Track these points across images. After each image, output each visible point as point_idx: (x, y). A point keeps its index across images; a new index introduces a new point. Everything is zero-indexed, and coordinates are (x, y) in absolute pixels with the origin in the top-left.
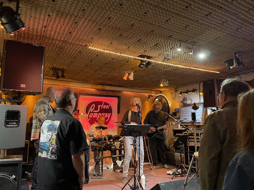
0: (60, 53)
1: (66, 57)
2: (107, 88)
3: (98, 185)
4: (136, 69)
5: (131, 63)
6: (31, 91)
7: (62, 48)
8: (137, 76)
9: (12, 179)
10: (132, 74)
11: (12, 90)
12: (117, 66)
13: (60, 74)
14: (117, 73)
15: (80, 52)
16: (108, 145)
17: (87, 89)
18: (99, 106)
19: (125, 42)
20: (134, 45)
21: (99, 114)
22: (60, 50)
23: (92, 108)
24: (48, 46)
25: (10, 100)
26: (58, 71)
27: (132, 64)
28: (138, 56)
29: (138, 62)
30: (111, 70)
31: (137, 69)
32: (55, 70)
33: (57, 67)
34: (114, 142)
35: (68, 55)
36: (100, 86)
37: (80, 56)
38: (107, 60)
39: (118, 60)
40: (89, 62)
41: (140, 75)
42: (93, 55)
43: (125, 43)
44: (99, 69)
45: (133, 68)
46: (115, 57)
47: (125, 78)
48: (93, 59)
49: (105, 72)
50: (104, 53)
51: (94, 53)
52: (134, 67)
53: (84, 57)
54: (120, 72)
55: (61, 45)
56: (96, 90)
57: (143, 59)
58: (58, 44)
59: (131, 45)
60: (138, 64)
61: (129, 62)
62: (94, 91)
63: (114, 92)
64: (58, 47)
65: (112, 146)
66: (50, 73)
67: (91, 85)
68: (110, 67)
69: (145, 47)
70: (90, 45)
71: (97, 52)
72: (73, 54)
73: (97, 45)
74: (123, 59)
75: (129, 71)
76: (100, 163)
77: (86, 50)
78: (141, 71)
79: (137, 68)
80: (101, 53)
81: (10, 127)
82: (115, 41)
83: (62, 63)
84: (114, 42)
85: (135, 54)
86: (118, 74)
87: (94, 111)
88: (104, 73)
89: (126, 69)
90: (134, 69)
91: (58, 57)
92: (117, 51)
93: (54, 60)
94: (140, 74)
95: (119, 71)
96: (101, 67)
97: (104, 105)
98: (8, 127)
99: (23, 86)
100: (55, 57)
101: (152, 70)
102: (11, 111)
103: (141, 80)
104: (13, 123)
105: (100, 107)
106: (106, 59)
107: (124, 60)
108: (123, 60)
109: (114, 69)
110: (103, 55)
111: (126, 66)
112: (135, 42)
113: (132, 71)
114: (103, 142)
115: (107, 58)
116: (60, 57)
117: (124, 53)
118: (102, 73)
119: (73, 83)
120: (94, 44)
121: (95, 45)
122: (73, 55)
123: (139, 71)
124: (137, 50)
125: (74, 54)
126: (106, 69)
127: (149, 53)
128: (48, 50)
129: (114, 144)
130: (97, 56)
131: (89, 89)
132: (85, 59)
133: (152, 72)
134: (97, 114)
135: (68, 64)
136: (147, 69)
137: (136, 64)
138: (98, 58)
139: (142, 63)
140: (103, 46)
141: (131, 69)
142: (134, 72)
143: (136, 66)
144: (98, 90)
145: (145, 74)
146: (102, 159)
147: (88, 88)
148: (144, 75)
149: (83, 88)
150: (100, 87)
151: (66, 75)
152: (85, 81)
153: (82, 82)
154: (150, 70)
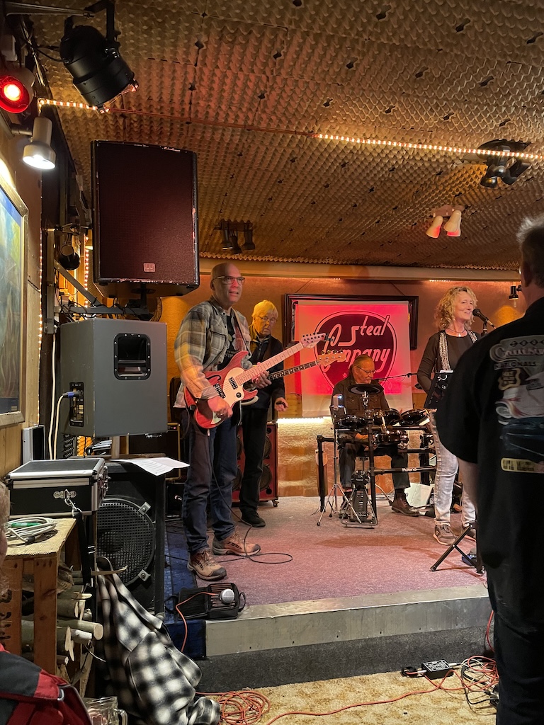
0: (237, 171)
1: (256, 182)
2: (376, 273)
3: (365, 545)
4: (468, 196)
5: (455, 175)
6: (171, 282)
7: (241, 155)
8: (474, 223)
9: (144, 511)
10: (457, 216)
11: (123, 280)
12: (407, 193)
13: (241, 242)
14: (407, 221)
15: (291, 159)
16: (386, 437)
17: (317, 281)
18: (354, 329)
19: (433, 98)
20: (465, 104)
21: (355, 351)
22: (238, 163)
23: (335, 335)
24: (203, 151)
25: (122, 310)
26: (235, 232)
27: (458, 179)
28: (477, 145)
29: (478, 169)
30: (387, 209)
31: (475, 197)
32: (228, 228)
33: (232, 221)
34: (403, 430)
35: (260, 174)
36: (354, 268)
37: (293, 175)
38: (375, 175)
39: (411, 171)
40: (319, 192)
41: (482, 217)
42: (332, 163)
43: (435, 101)
44: (351, 211)
45: (460, 193)
46: (400, 162)
47: (432, 233)
48: (332, 179)
49: (369, 218)
50: (365, 153)
51: (335, 156)
52: (463, 192)
53: (306, 177)
54: (417, 214)
55: (237, 145)
56: (342, 283)
57: (499, 154)
58: (231, 140)
59: (455, 108)
60: (476, 177)
61: (448, 174)
62: (336, 285)
63: (397, 286)
64: (230, 153)
65: (400, 442)
66: (215, 241)
67: (327, 268)
68: (384, 200)
69: (504, 109)
70: (321, 129)
71: (343, 151)
72: (272, 167)
73: (343, 127)
74: (427, 165)
75: (446, 207)
76: (368, 486)
77: (311, 151)
78: (488, 203)
79: (473, 193)
80: (357, 154)
81: (129, 378)
82: (400, 102)
83: (245, 205)
84: (397, 105)
85: (469, 141)
86: (410, 221)
87: (341, 344)
88: (364, 223)
89: (436, 201)
90: (464, 199)
91: (234, 186)
92: (407, 138)
93: (222, 198)
94: (483, 215)
95: (411, 210)
96: (355, 206)
97: (368, 325)
98: (123, 378)
99: (149, 268)
100: (225, 188)
101: (528, 195)
102: (126, 335)
103: (486, 235)
104: (134, 369)
105: (358, 332)
106: (371, 171)
107: (430, 169)
108: (427, 169)
109: (396, 204)
110: (363, 159)
111: (437, 189)
112: (471, 95)
113: (457, 206)
114: (373, 430)
115: (374, 168)
116: (238, 185)
117: (431, 142)
118: (358, 223)
119: (279, 266)
120: (334, 125)
121: (338, 128)
122: (274, 173)
123: (479, 203)
124: (475, 122)
125: (275, 170)
126: (371, 208)
127: (520, 129)
128: (205, 167)
129: (405, 437)
130: (344, 165)
131: (324, 279)
132: (307, 182)
133: (525, 201)
134: (349, 351)
135: (262, 207)
136: (509, 193)
137: (472, 180)
138: (345, 172)
139: (493, 168)
140: (362, 128)
141: (451, 200)
142: (462, 208)
143: (471, 186)
144: (349, 281)
145: (501, 213)
146: (373, 475)
147: (320, 277)
148: (498, 216)
149: (306, 280)
150: (354, 272)
151: (258, 242)
152: (309, 255)
153: (303, 262)
154: (521, 194)
